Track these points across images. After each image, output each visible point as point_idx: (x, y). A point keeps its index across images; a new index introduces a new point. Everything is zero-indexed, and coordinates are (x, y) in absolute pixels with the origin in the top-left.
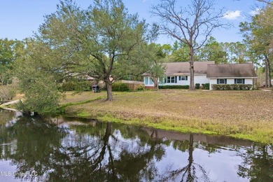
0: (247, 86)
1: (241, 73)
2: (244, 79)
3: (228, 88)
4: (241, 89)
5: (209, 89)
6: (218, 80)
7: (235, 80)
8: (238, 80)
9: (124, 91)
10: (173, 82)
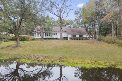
0: (85, 38)
1: (81, 32)
2: (83, 35)
3: (77, 39)
4: (82, 39)
5: (67, 39)
6: (72, 35)
7: (79, 35)
8: (81, 35)
9: (24, 41)
10: (49, 36)
